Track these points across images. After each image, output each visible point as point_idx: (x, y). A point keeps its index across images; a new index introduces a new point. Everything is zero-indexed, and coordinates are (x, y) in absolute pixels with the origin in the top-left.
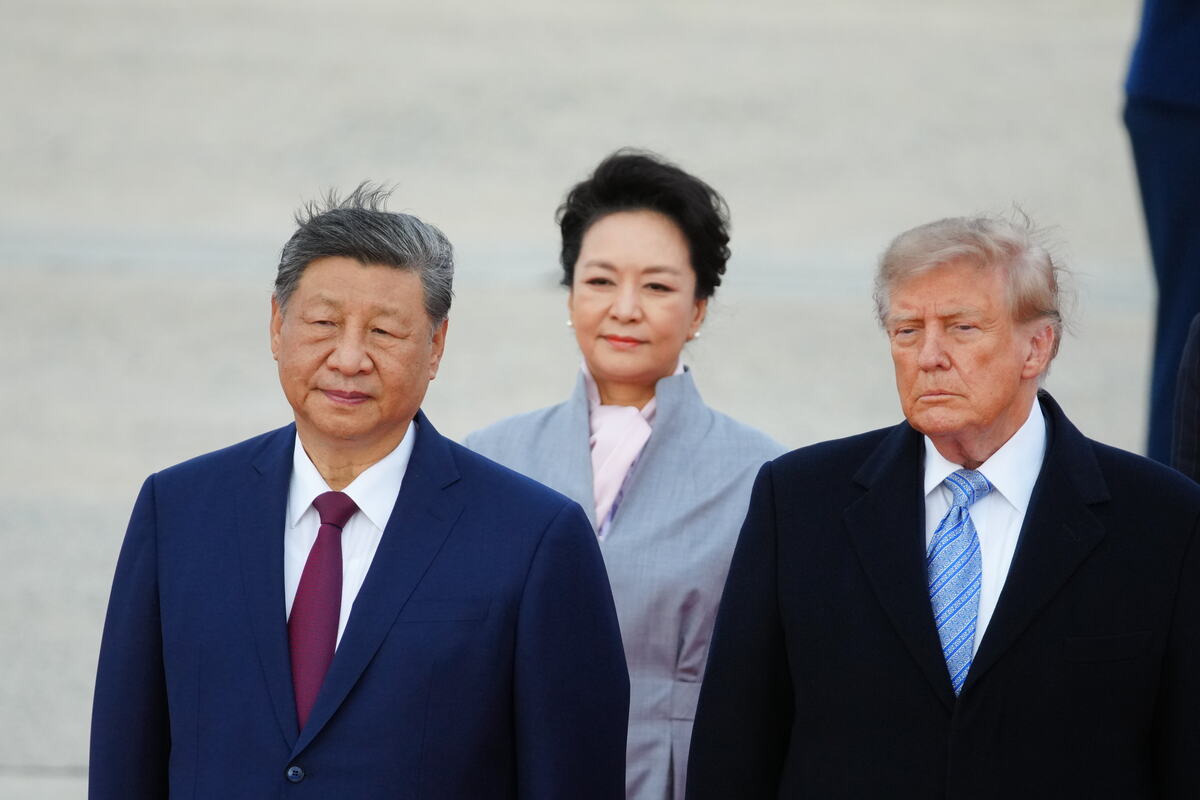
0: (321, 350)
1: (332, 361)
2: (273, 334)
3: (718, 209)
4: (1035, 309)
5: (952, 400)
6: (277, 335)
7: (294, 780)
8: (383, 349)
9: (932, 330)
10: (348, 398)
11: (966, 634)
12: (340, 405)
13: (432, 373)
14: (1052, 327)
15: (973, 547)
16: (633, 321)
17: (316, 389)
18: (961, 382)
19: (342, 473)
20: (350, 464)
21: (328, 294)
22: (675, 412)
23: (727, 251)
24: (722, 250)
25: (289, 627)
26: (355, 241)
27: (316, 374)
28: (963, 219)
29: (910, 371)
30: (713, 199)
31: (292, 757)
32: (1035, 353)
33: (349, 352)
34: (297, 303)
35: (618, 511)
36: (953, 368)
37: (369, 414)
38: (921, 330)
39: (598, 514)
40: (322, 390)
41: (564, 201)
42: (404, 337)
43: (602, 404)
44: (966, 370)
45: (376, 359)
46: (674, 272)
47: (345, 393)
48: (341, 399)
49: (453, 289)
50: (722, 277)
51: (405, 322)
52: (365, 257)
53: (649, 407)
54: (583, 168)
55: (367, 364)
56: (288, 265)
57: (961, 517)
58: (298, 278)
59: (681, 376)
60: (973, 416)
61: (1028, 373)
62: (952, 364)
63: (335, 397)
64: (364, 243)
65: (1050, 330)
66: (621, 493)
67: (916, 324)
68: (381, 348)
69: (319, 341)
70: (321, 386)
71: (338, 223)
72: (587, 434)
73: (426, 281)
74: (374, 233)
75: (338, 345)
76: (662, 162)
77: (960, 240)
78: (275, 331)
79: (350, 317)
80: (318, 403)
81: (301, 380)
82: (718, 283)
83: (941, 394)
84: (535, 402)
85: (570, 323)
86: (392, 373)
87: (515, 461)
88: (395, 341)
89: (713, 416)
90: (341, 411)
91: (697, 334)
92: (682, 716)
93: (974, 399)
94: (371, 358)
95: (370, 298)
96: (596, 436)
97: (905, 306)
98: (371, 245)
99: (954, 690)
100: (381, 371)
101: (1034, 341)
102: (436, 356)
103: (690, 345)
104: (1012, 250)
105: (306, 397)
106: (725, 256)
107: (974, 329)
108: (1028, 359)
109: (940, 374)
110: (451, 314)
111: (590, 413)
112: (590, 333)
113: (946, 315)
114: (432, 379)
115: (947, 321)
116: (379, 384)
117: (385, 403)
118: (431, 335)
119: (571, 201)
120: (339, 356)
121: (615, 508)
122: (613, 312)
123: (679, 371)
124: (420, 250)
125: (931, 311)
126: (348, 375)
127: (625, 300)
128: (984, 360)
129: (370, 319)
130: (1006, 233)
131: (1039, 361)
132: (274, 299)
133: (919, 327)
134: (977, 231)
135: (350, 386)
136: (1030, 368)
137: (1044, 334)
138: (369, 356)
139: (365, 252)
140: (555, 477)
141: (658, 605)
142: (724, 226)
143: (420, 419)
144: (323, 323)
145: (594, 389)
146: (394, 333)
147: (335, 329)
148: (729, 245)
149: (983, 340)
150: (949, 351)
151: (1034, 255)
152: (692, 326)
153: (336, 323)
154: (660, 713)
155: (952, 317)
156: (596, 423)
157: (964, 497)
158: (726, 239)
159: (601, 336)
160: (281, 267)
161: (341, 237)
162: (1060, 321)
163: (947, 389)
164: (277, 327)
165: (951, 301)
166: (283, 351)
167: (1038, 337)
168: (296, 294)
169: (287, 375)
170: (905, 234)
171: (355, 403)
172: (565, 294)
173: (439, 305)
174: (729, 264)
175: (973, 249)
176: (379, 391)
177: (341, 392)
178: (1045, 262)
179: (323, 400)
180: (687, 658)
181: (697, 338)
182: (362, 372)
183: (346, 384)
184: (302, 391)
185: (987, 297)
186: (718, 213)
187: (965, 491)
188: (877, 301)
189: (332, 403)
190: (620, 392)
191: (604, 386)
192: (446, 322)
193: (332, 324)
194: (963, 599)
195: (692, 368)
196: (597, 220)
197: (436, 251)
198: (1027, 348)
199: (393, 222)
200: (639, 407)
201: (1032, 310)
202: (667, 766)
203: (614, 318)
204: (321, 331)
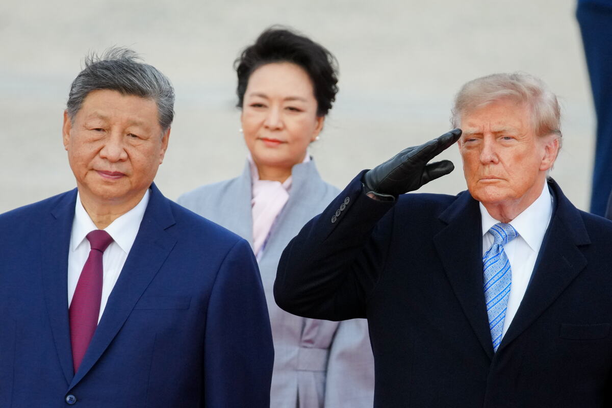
0: (96, 146)
1: (103, 153)
2: (64, 135)
3: (332, 63)
4: (549, 129)
5: (499, 182)
6: (67, 135)
7: (70, 403)
8: (134, 146)
9: (488, 140)
10: (112, 175)
11: (499, 319)
12: (107, 179)
13: (161, 160)
14: (557, 140)
15: (507, 268)
16: (278, 129)
17: (92, 169)
18: (505, 171)
19: (104, 218)
20: (109, 213)
21: (101, 112)
22: (303, 185)
23: (336, 88)
24: (333, 87)
25: (70, 312)
26: (118, 80)
27: (93, 161)
28: (505, 74)
29: (474, 164)
30: (329, 57)
31: (69, 390)
32: (547, 156)
33: (113, 148)
34: (81, 117)
35: (268, 245)
36: (500, 163)
37: (123, 184)
38: (481, 140)
40: (97, 171)
41: (239, 56)
42: (146, 139)
43: (260, 179)
44: (508, 164)
45: (130, 152)
46: (303, 100)
47: (111, 172)
48: (107, 176)
49: (174, 109)
50: (332, 103)
51: (147, 130)
52: (124, 90)
53: (288, 182)
55: (124, 156)
56: (76, 94)
57: (499, 250)
58: (82, 102)
59: (308, 164)
60: (511, 192)
61: (543, 167)
62: (500, 160)
63: (104, 175)
64: (124, 82)
65: (556, 142)
66: (269, 234)
67: (478, 136)
68: (133, 146)
69: (95, 141)
70: (95, 168)
71: (108, 69)
72: (250, 197)
73: (160, 105)
74: (129, 76)
75: (107, 144)
76: (298, 34)
77: (505, 86)
78: (65, 132)
79: (114, 126)
80: (93, 178)
81: (83, 164)
82: (330, 107)
83: (492, 178)
85: (241, 130)
86: (138, 161)
88: (141, 142)
89: (327, 187)
90: (108, 183)
91: (318, 138)
92: (304, 369)
93: (512, 182)
94: (126, 152)
95: (126, 116)
96: (256, 200)
97: (472, 125)
98: (127, 83)
99: (493, 348)
100: (132, 160)
101: (547, 148)
102: (163, 150)
103: (313, 145)
104: (536, 93)
105: (86, 174)
106: (336, 91)
107: (513, 140)
108: (544, 159)
109: (492, 166)
111: (252, 185)
112: (252, 136)
113: (496, 131)
114: (161, 164)
115: (497, 135)
116: (130, 167)
117: (134, 179)
118: (161, 137)
119: (244, 56)
120: (107, 150)
121: (266, 243)
122: (266, 124)
123: (307, 160)
124: (157, 87)
125: (487, 128)
126: (112, 162)
127: (274, 116)
128: (518, 158)
129: (126, 127)
130: (533, 83)
131: (549, 160)
132: (65, 113)
133: (479, 137)
134: (515, 81)
135: (114, 168)
136: (545, 164)
137: (553, 144)
138: (125, 151)
139: (124, 88)
142: (335, 73)
143: (152, 187)
144: (98, 130)
145: (255, 170)
146: (141, 137)
147: (105, 133)
148: (338, 85)
149: (519, 146)
150: (497, 152)
151: (547, 96)
152: (314, 133)
153: (106, 130)
154: (291, 366)
155: (499, 132)
156: (256, 191)
157: (501, 239)
158: (335, 81)
159: (258, 138)
160: (71, 95)
161: (110, 78)
162: (561, 136)
163: (496, 176)
164: (67, 130)
165: (499, 123)
166: (71, 145)
167: (549, 146)
168: (81, 111)
169: (74, 162)
170: (470, 82)
171: (115, 178)
172: (238, 113)
173: (166, 120)
174: (337, 96)
175: (513, 92)
176: (130, 172)
177: (108, 171)
178: (554, 101)
179: (98, 177)
180: (308, 334)
181: (317, 141)
182: (121, 160)
183: (111, 167)
184: (84, 171)
185: (521, 121)
186: (332, 65)
187: (501, 235)
188: (452, 123)
189: (102, 178)
190: (271, 172)
191: (262, 168)
192: (170, 129)
193: (104, 130)
194: (499, 298)
195: (315, 158)
196: (257, 68)
197: (165, 87)
198: (543, 152)
199: (140, 69)
200: (282, 183)
201: (547, 129)
202: (295, 399)
203: (267, 127)
204: (97, 135)
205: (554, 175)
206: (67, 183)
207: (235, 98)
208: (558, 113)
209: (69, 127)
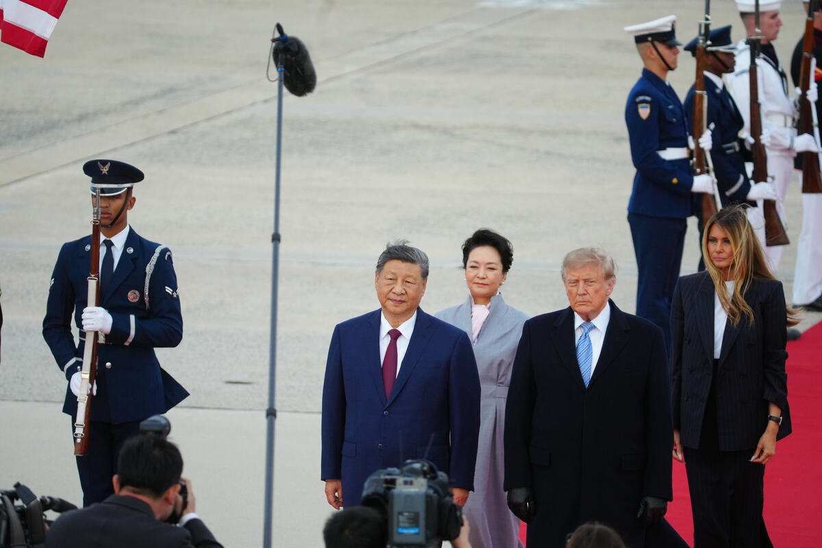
0: (391, 287)
1: (393, 291)
3: (510, 246)
5: (587, 304)
7: (386, 415)
8: (409, 287)
9: (581, 283)
10: (398, 302)
11: (587, 371)
12: (396, 304)
13: (422, 294)
14: (613, 280)
15: (590, 344)
16: (483, 278)
17: (388, 299)
18: (590, 298)
20: (399, 322)
21: (393, 271)
22: (496, 306)
24: (511, 258)
25: (382, 369)
26: (401, 255)
27: (389, 295)
29: (574, 295)
30: (508, 243)
31: (385, 409)
32: (609, 288)
33: (398, 288)
34: (383, 273)
35: (479, 337)
37: (404, 307)
38: (578, 283)
39: (473, 337)
40: (391, 300)
41: (464, 243)
42: (415, 284)
43: (475, 304)
44: (592, 295)
46: (496, 264)
47: (397, 300)
48: (396, 302)
49: (429, 270)
51: (415, 279)
52: (404, 260)
53: (488, 305)
54: (470, 234)
55: (404, 292)
56: (381, 262)
57: (586, 336)
58: (384, 266)
59: (498, 296)
60: (591, 308)
61: (606, 295)
62: (587, 293)
64: (403, 256)
66: (480, 331)
67: (576, 281)
69: (390, 285)
70: (390, 298)
71: (396, 250)
72: (470, 313)
73: (421, 267)
74: (406, 253)
75: (395, 286)
76: (492, 232)
77: (589, 256)
78: (376, 282)
79: (399, 278)
80: (389, 303)
81: (384, 297)
82: (509, 268)
83: (583, 302)
84: (455, 304)
85: (465, 279)
86: (411, 294)
87: (449, 321)
88: (412, 285)
89: (508, 307)
90: (396, 306)
91: (503, 283)
93: (593, 303)
94: (405, 290)
95: (404, 272)
96: (473, 314)
97: (572, 276)
98: (405, 257)
99: (584, 386)
100: (408, 294)
101: (610, 285)
102: (424, 290)
104: (603, 258)
106: (512, 260)
107: (594, 283)
108: (607, 290)
109: (584, 296)
110: (428, 277)
111: (471, 306)
112: (470, 281)
114: (423, 296)
115: (585, 281)
116: (407, 298)
117: (409, 303)
118: (422, 283)
119: (466, 243)
120: (396, 289)
121: (479, 335)
122: (478, 276)
123: (498, 294)
124: (420, 258)
125: (581, 277)
126: (398, 295)
127: (481, 272)
128: (596, 291)
129: (405, 278)
130: (601, 253)
131: (610, 291)
132: (376, 272)
134: (593, 253)
135: (399, 298)
136: (607, 293)
137: (611, 282)
140: (461, 325)
141: (491, 364)
142: (512, 251)
143: (418, 308)
144: (391, 279)
145: (473, 299)
146: (412, 283)
147: (394, 281)
149: (596, 286)
150: (586, 289)
151: (608, 259)
152: (501, 281)
153: (394, 279)
154: (493, 396)
155: (587, 279)
156: (474, 309)
157: (587, 330)
158: (512, 255)
159: (474, 283)
160: (378, 263)
161: (397, 254)
162: (616, 277)
163: (585, 301)
164: (377, 280)
165: (587, 275)
166: (379, 288)
168: (383, 270)
169: (380, 296)
170: (571, 252)
171: (400, 303)
172: (464, 271)
173: (425, 274)
176: (407, 300)
178: (611, 260)
179: (391, 303)
180: (500, 379)
182: (402, 294)
183: (397, 298)
184: (385, 300)
185: (597, 273)
187: (587, 328)
189: (393, 303)
190: (480, 300)
191: (476, 298)
192: (427, 280)
194: (587, 359)
196: (473, 248)
197: (424, 258)
198: (607, 287)
199: (411, 250)
200: (486, 305)
201: (609, 276)
202: (495, 411)
203: (478, 277)
204: (390, 282)
205: (612, 297)
206: (377, 306)
207: (462, 264)
208: (613, 266)
209: (378, 279)
